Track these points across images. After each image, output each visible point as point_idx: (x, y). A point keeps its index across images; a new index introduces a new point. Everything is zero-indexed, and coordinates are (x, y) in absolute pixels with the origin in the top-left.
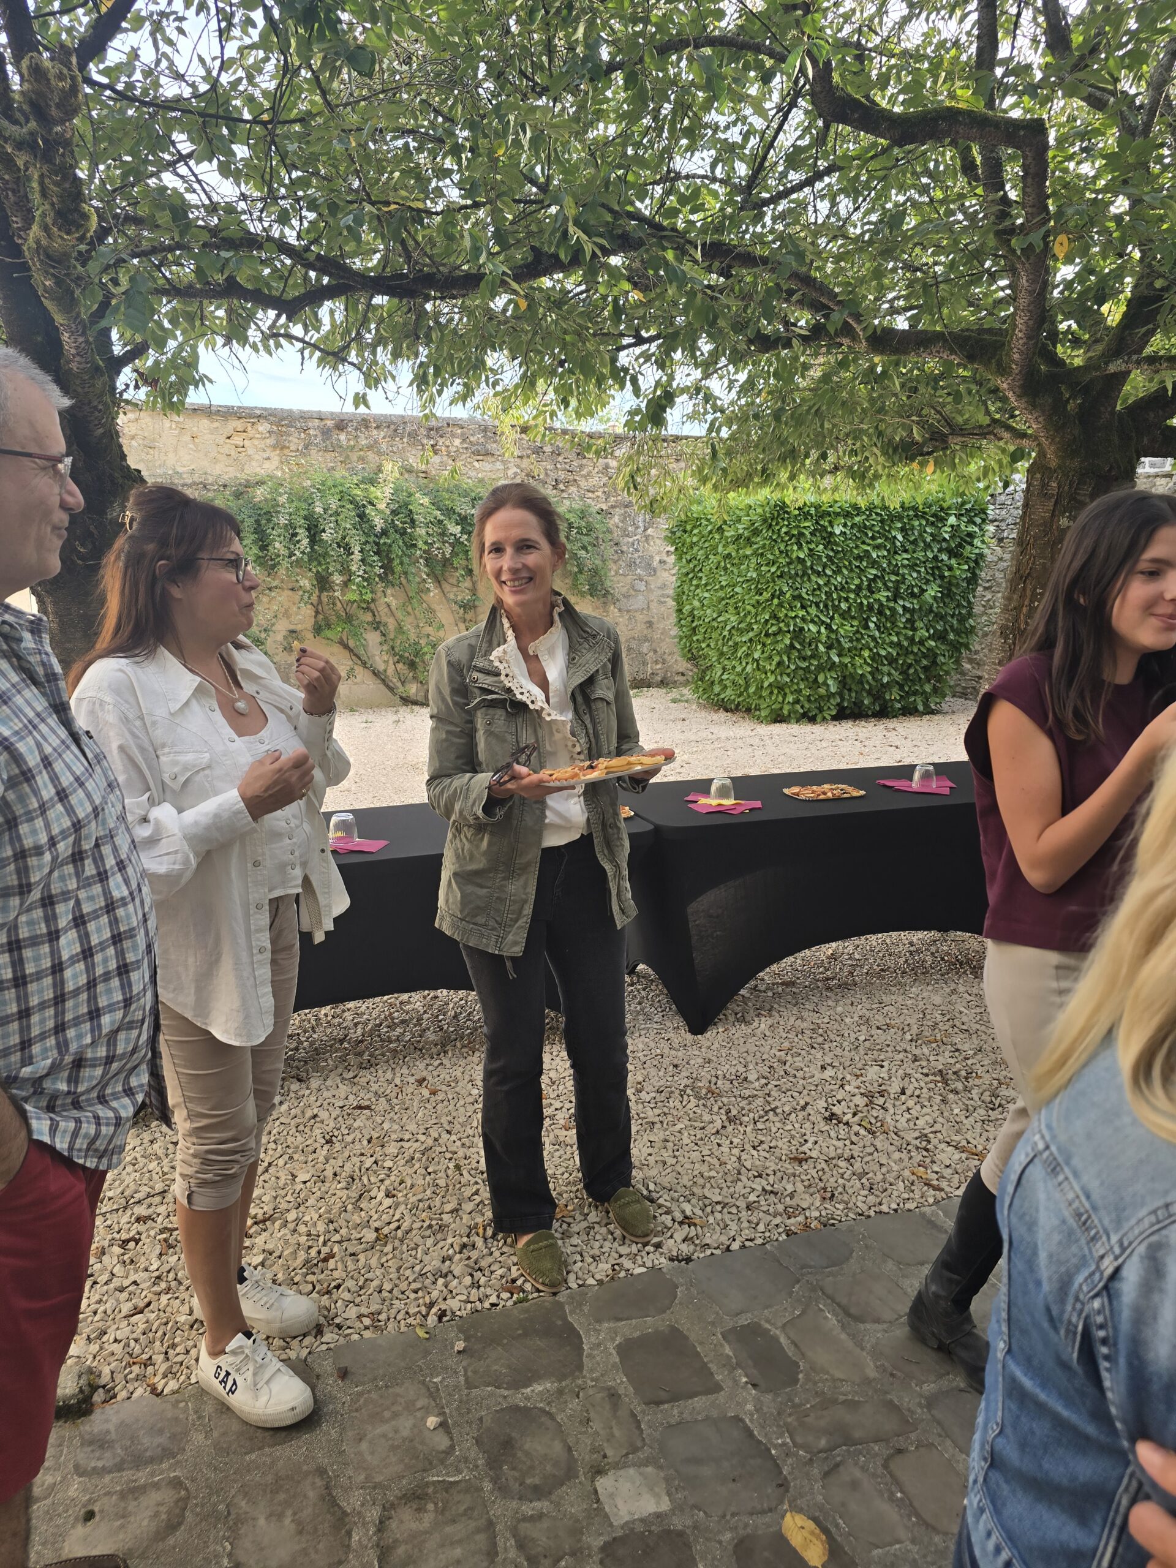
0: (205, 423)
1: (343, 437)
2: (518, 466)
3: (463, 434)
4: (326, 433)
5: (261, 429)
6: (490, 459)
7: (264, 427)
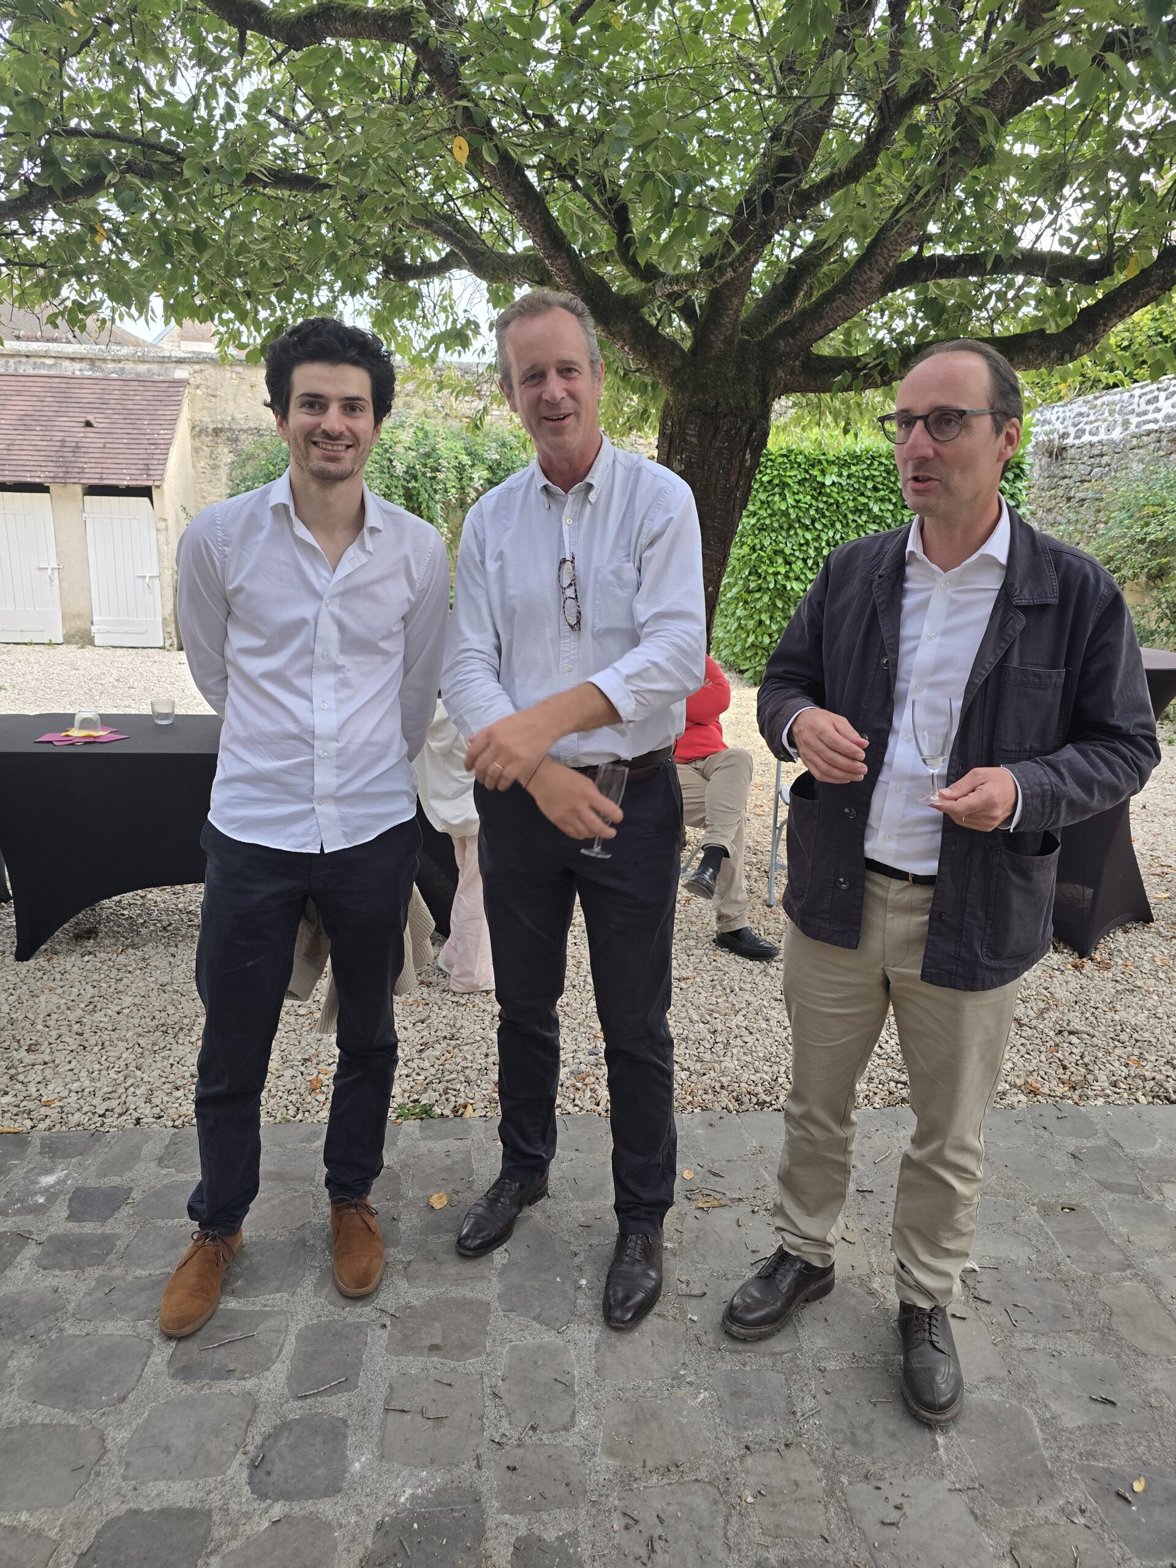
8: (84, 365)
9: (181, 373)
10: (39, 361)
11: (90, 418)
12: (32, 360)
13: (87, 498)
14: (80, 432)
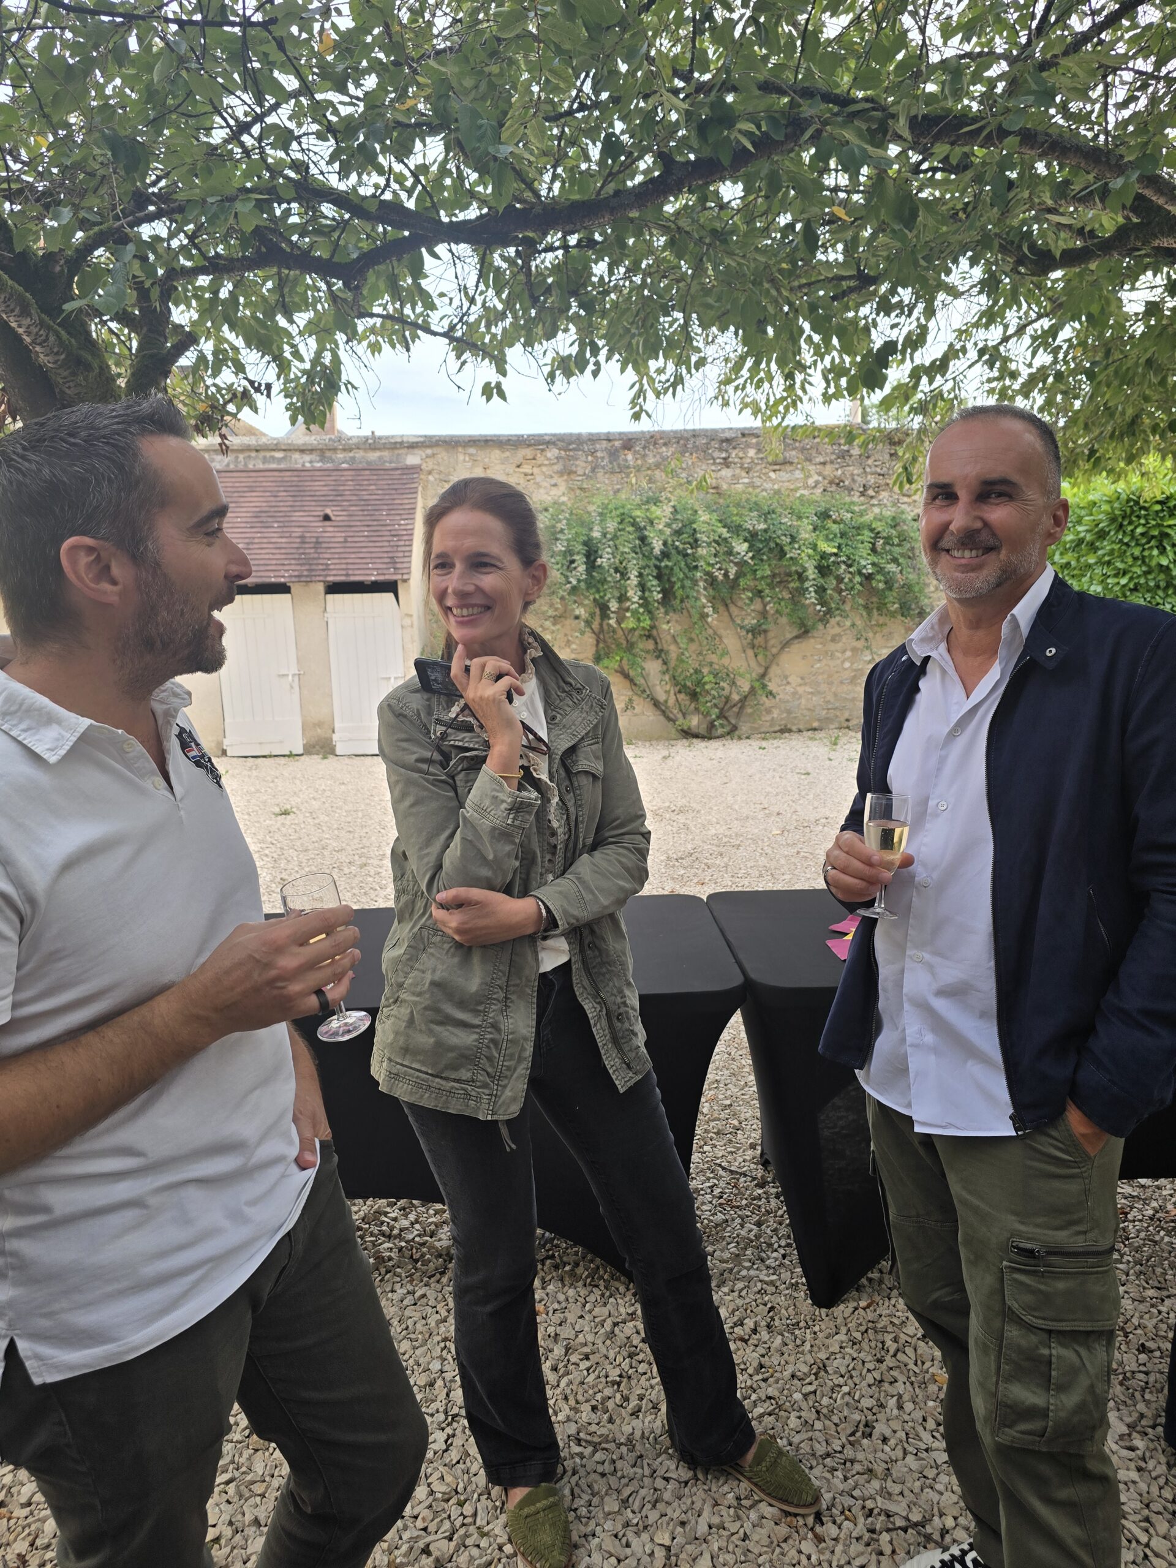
0: (496, 454)
1: (630, 457)
2: (819, 474)
3: (758, 444)
4: (613, 454)
5: (549, 455)
6: (788, 468)
7: (551, 453)
8: (314, 457)
9: (412, 459)
10: (268, 454)
11: (328, 511)
12: (262, 454)
13: (330, 597)
14: (319, 527)
